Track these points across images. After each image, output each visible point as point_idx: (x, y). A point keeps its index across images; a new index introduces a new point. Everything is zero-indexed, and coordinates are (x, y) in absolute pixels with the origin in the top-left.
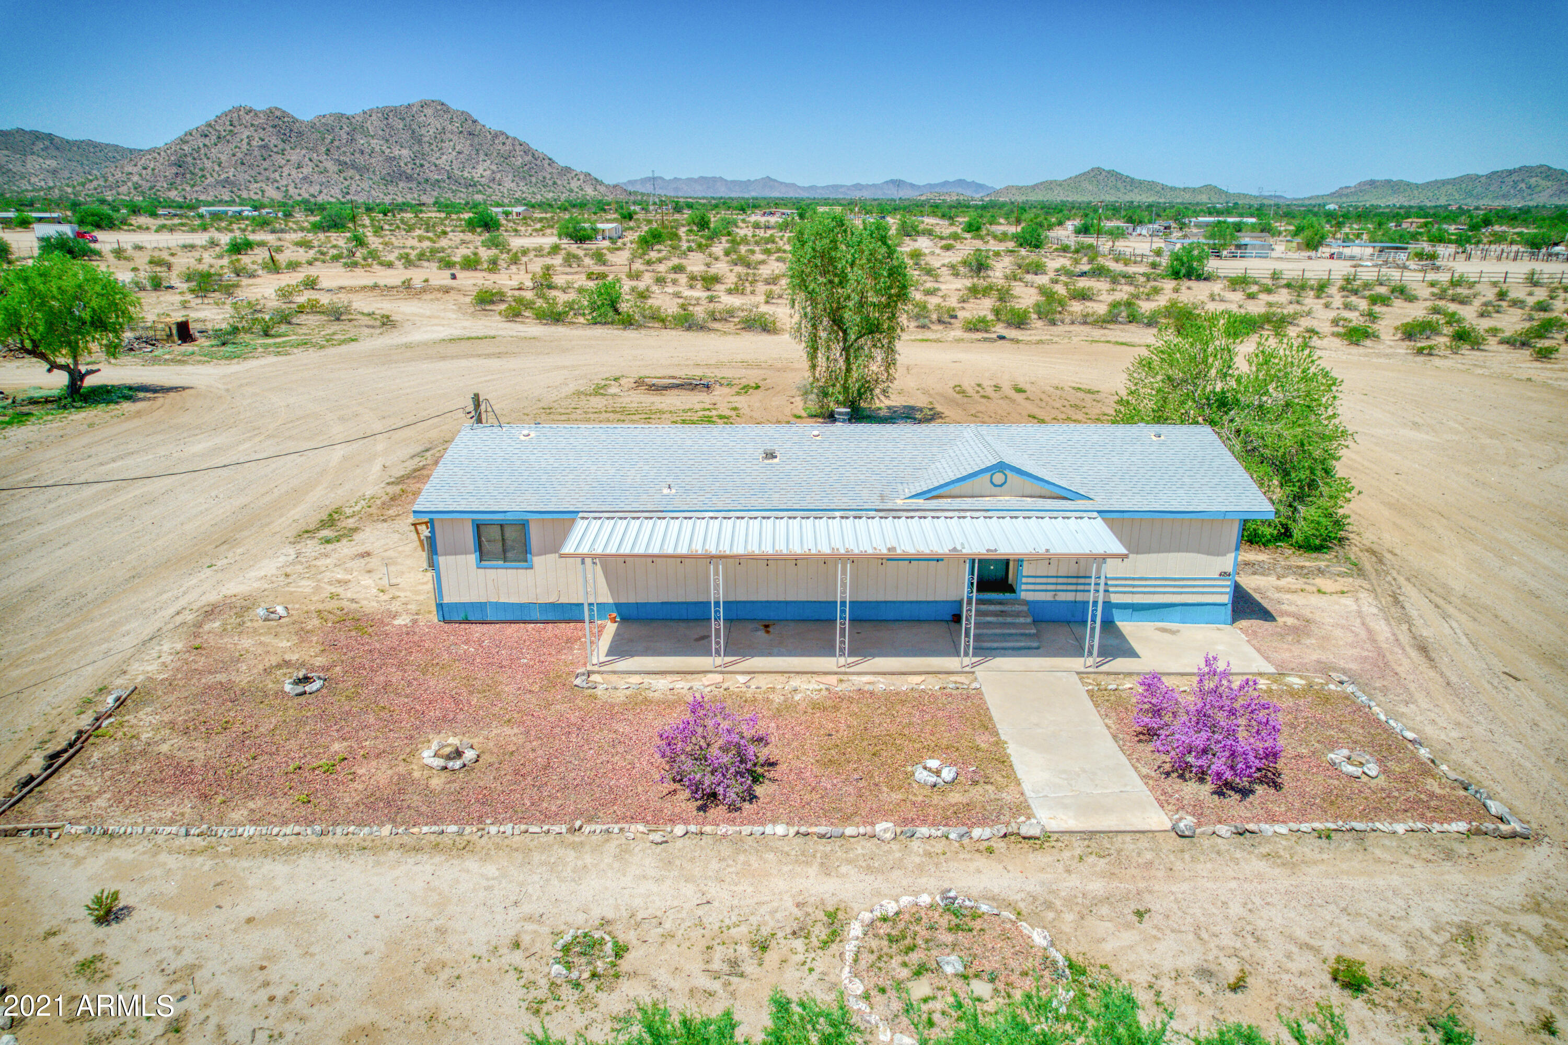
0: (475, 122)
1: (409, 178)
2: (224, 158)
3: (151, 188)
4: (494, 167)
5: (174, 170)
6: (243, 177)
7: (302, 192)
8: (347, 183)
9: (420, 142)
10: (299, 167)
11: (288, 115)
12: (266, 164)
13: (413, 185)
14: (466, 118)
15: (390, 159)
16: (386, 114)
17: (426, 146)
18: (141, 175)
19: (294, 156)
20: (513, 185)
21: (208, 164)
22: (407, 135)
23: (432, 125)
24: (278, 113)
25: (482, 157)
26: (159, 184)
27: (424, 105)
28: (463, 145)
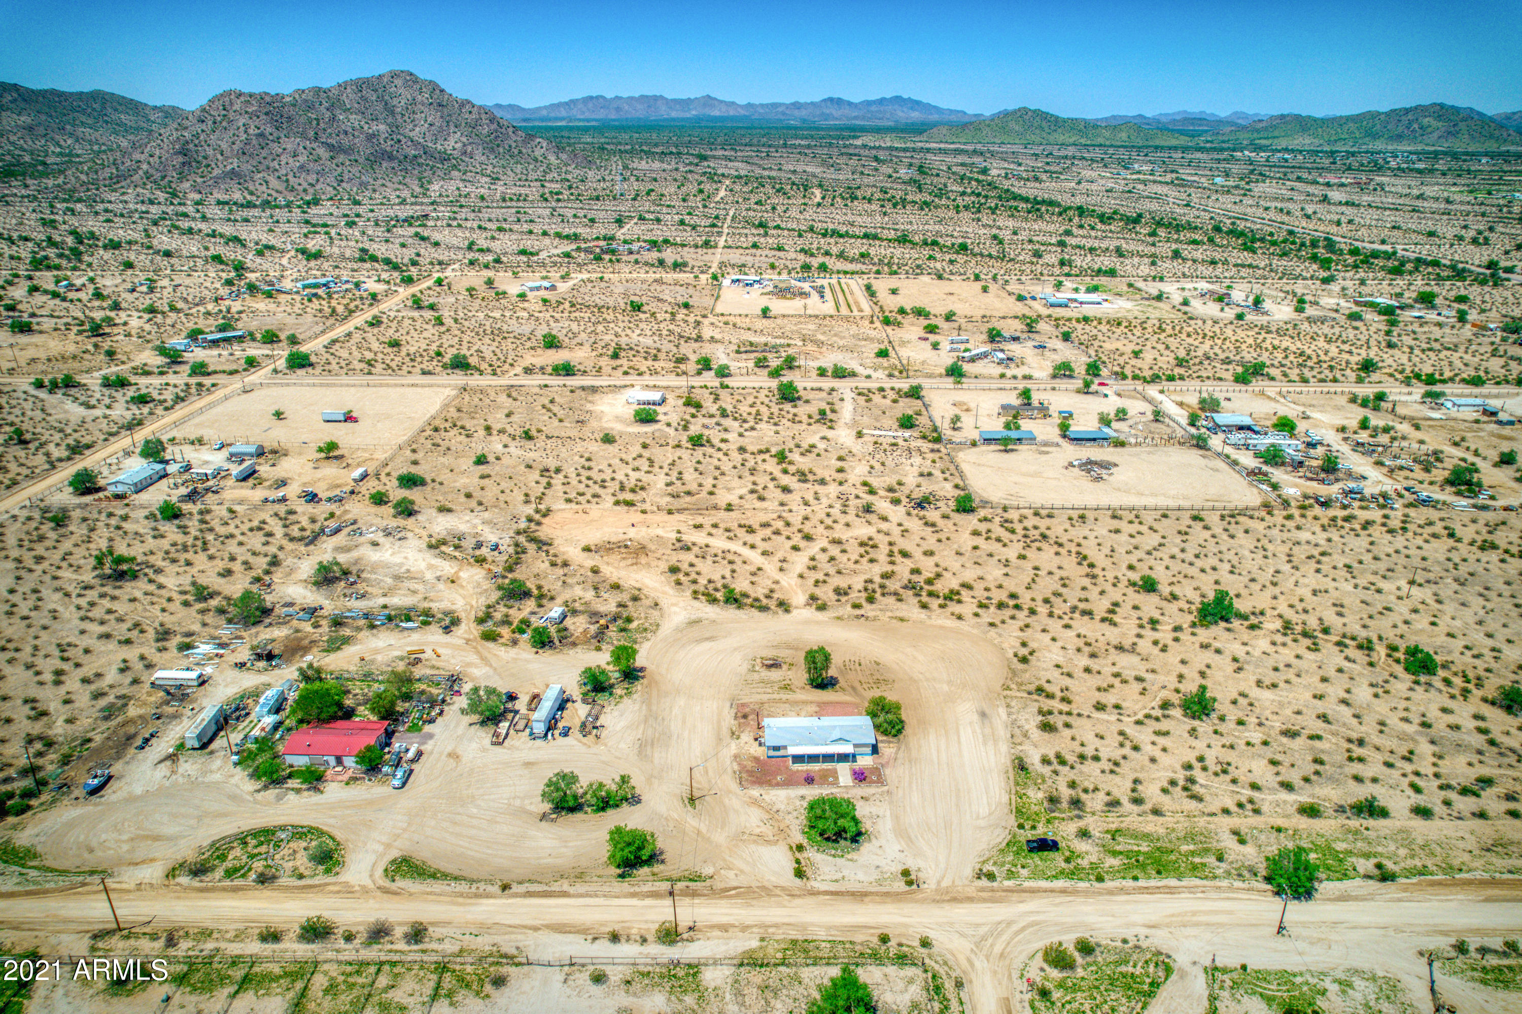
0: (442, 91)
1: (391, 158)
2: (224, 146)
4: (464, 139)
5: (181, 159)
6: (246, 168)
7: (301, 181)
8: (339, 170)
9: (393, 113)
10: (295, 155)
11: (276, 98)
12: (264, 153)
13: (395, 164)
14: (434, 87)
15: (371, 137)
16: (360, 85)
17: (399, 117)
19: (290, 144)
20: (483, 158)
21: (210, 152)
22: (380, 107)
23: (403, 96)
24: (268, 99)
25: (452, 129)
27: (394, 75)
28: (434, 117)
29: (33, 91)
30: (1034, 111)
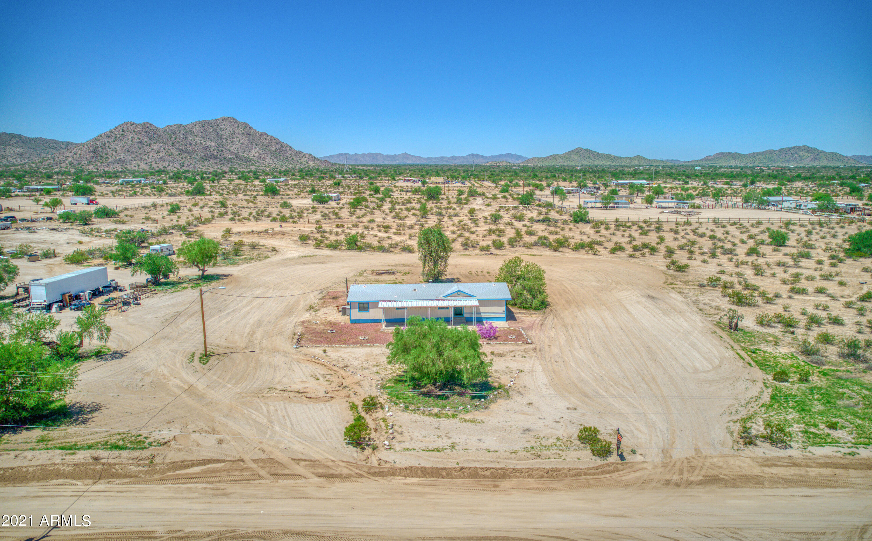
0: (250, 128)
1: (215, 158)
2: (118, 148)
3: (79, 164)
4: (260, 151)
5: (92, 155)
6: (128, 158)
7: (159, 165)
8: (183, 161)
9: (221, 138)
10: (158, 152)
11: (153, 126)
12: (140, 151)
13: (218, 161)
14: (246, 126)
15: (206, 148)
16: (204, 124)
17: (224, 141)
18: (73, 158)
19: (156, 147)
20: (271, 161)
21: (110, 151)
22: (214, 135)
23: (227, 130)
24: (148, 125)
25: (254, 146)
26: (83, 162)
27: (224, 119)
28: (244, 140)
29: (29, 138)
30: (585, 150)
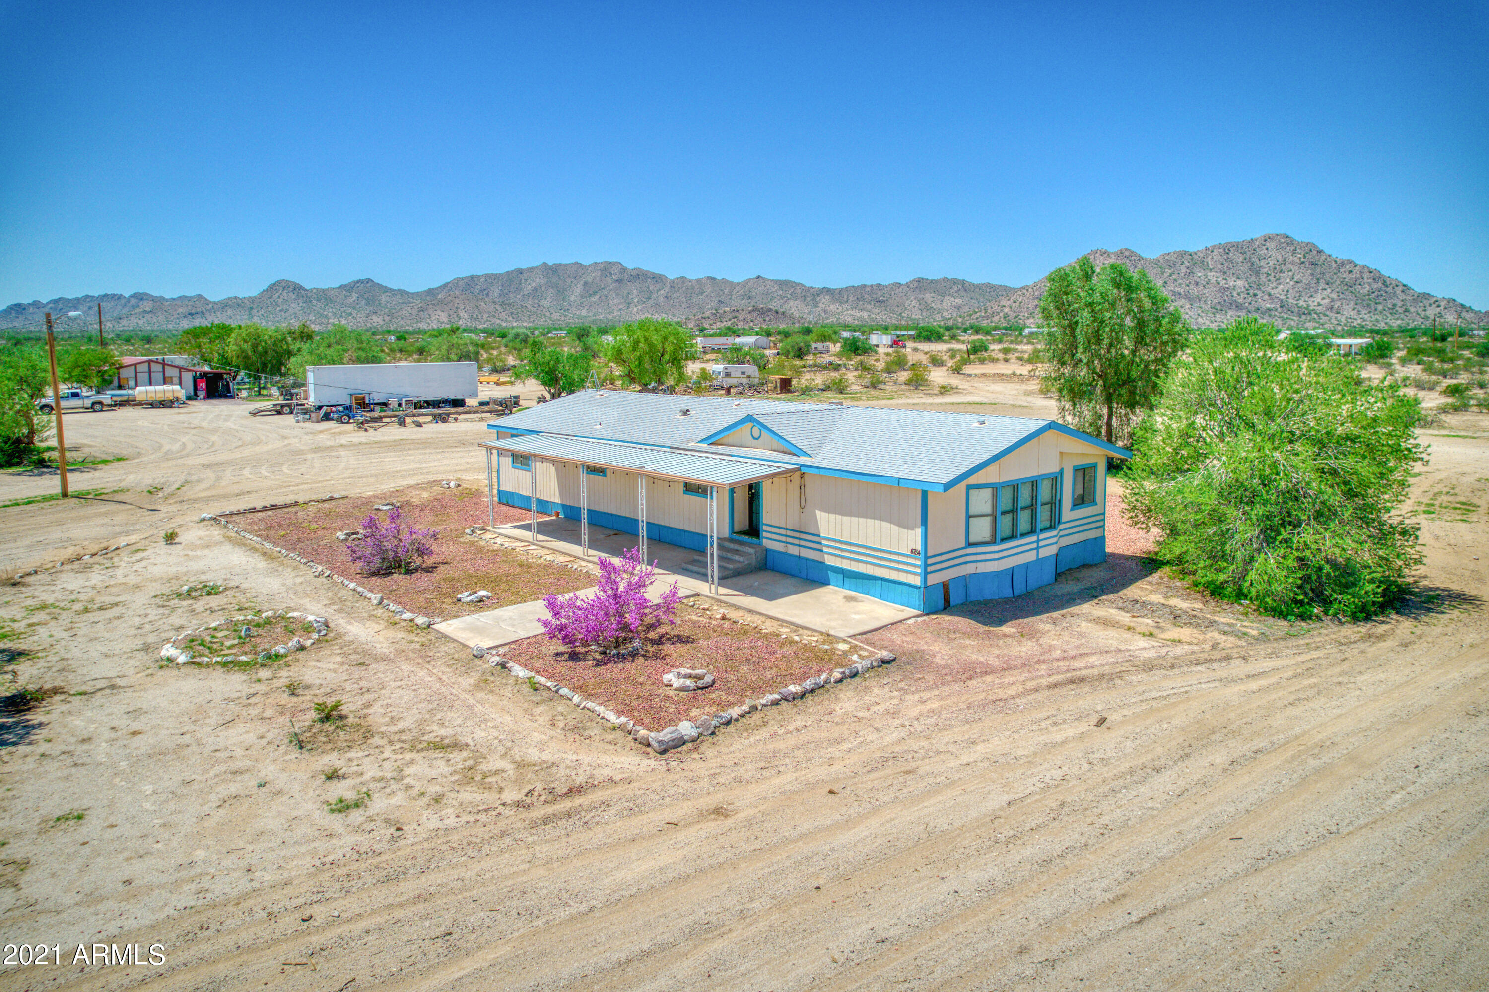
0: (1320, 252)
4: (1334, 296)
9: (1257, 273)
11: (1136, 254)
14: (1311, 248)
15: (1224, 290)
16: (1227, 249)
22: (1245, 267)
23: (1272, 257)
24: (1127, 253)
25: (1322, 286)
27: (1268, 239)
28: (1303, 274)
